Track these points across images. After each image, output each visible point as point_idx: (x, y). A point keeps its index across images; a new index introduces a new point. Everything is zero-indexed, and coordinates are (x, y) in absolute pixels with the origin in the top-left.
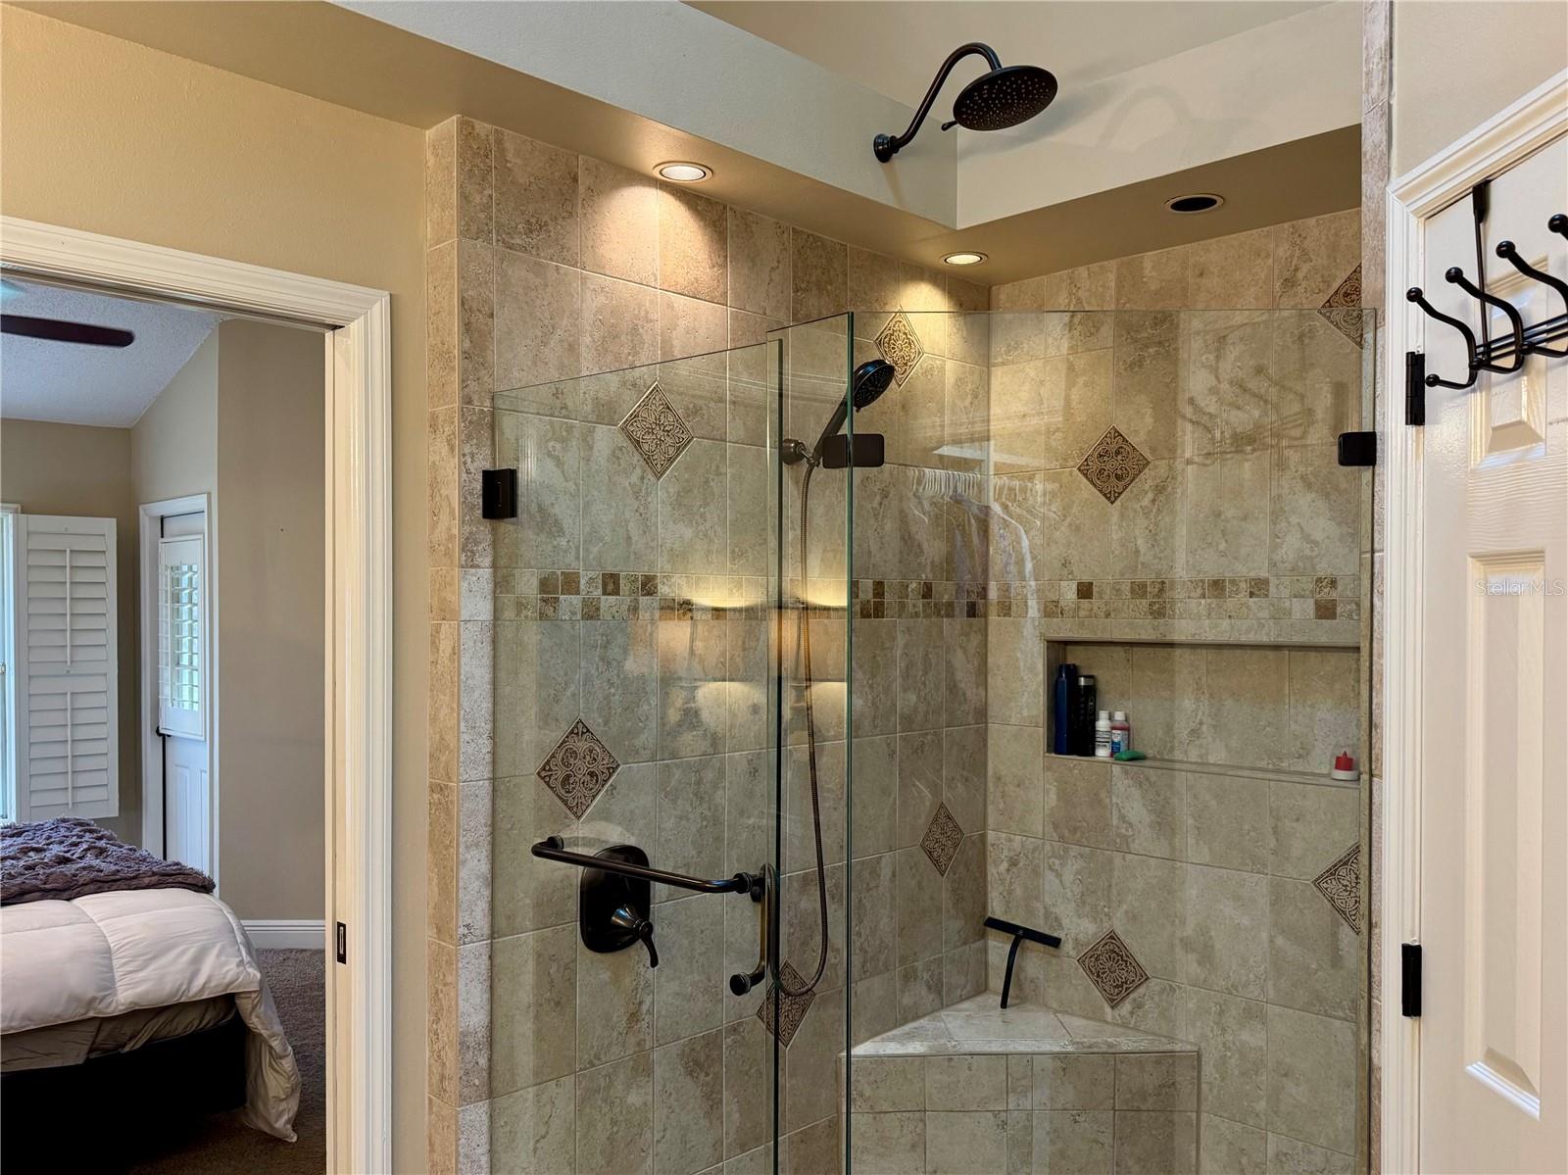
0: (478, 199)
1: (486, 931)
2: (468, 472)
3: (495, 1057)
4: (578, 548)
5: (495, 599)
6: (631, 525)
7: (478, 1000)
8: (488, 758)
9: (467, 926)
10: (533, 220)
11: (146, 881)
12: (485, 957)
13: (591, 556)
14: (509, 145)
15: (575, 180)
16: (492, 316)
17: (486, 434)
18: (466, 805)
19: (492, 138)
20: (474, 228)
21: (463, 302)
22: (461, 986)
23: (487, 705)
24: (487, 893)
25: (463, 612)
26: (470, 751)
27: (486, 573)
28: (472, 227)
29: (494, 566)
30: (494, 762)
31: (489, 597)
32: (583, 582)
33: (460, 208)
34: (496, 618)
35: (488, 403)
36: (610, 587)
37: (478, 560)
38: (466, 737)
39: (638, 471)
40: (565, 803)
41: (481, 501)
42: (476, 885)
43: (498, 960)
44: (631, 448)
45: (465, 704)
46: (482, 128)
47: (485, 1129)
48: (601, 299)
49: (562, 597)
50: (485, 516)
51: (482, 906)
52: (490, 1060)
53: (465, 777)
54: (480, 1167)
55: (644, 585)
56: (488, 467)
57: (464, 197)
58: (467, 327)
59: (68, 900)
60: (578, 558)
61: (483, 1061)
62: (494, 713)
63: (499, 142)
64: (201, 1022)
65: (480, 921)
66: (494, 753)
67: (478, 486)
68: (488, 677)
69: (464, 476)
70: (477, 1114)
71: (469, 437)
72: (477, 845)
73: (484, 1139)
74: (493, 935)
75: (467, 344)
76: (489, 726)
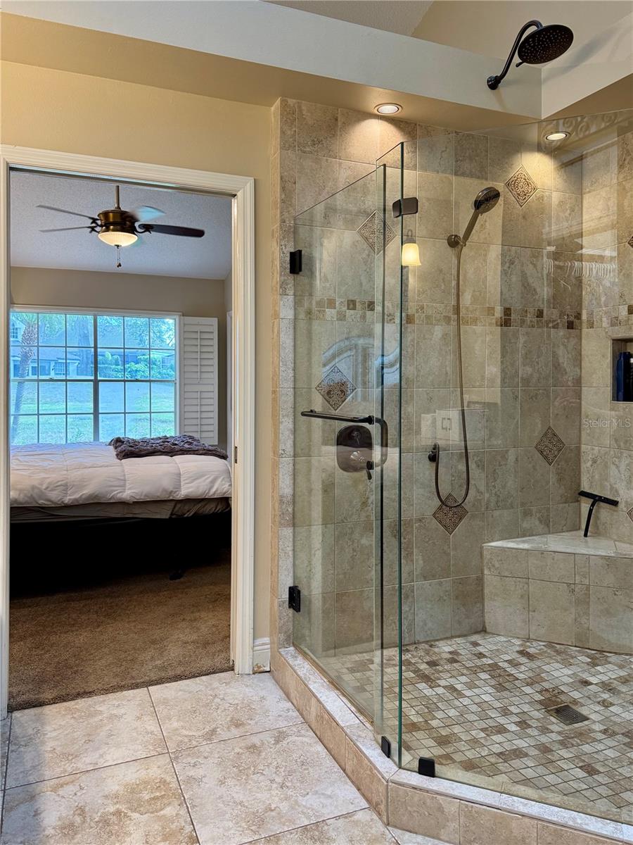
0: (289, 132)
1: (292, 453)
2: (283, 253)
3: (296, 509)
4: (335, 288)
5: (295, 309)
6: (362, 278)
7: (288, 483)
8: (292, 378)
9: (284, 450)
10: (316, 140)
11: (201, 452)
12: (291, 465)
13: (342, 292)
14: (303, 108)
15: (336, 120)
16: (295, 183)
17: (292, 235)
18: (283, 398)
19: (296, 106)
20: (287, 146)
21: (281, 178)
22: (281, 476)
23: (291, 356)
24: (292, 437)
25: (281, 315)
26: (284, 375)
27: (291, 298)
28: (285, 146)
29: (294, 295)
30: (295, 381)
31: (293, 308)
32: (337, 303)
33: (281, 137)
34: (295, 319)
35: (292, 222)
36: (351, 306)
37: (288, 292)
38: (281, 369)
39: (367, 252)
40: (329, 402)
41: (289, 266)
42: (287, 433)
43: (297, 467)
44: (363, 241)
45: (282, 354)
46: (291, 102)
47: (291, 540)
48: (349, 172)
49: (327, 310)
50: (291, 272)
51: (290, 443)
52: (294, 510)
53: (282, 386)
54: (289, 556)
55: (369, 306)
56: (293, 250)
57: (283, 132)
58: (283, 189)
59: (171, 456)
60: (335, 292)
61: (290, 510)
62: (295, 360)
63: (300, 107)
64: (216, 508)
65: (290, 450)
66: (295, 377)
67: (288, 259)
68: (292, 344)
69: (282, 255)
70: (288, 532)
71: (284, 238)
72: (288, 416)
73: (291, 544)
74: (295, 456)
75: (283, 196)
76: (293, 365)
